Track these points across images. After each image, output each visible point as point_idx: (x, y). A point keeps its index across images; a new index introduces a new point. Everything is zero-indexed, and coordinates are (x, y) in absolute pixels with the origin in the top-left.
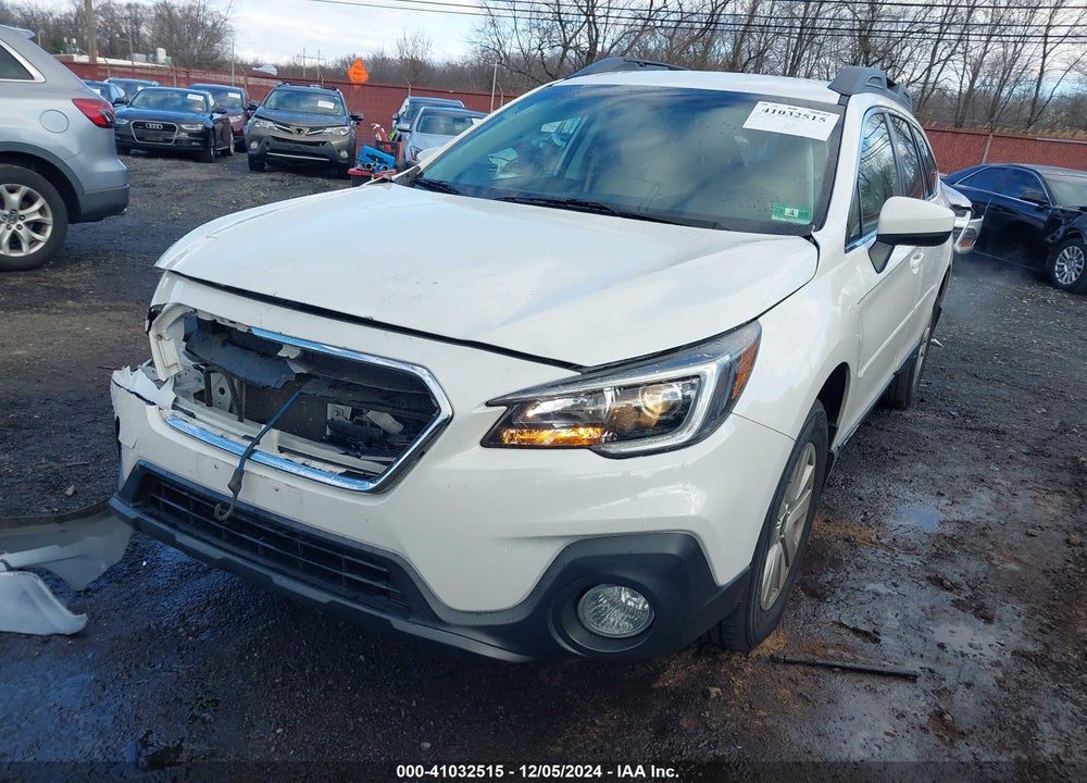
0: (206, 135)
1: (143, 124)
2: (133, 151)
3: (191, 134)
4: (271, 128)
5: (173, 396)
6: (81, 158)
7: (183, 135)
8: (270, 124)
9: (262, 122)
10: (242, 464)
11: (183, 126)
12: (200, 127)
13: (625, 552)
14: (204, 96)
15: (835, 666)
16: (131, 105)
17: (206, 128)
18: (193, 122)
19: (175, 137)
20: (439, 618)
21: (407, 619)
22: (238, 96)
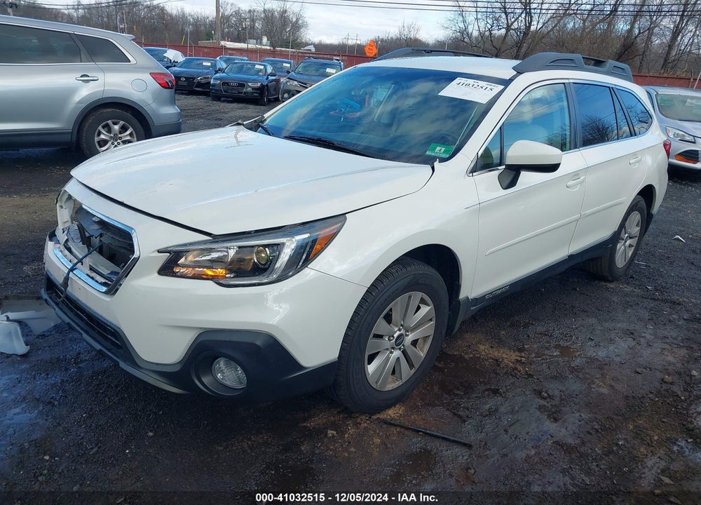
0: (262, 89)
1: (227, 83)
2: (222, 99)
3: (254, 89)
4: (296, 86)
5: (66, 238)
6: (154, 106)
7: (249, 89)
8: (296, 83)
9: (291, 82)
10: (68, 274)
11: (249, 84)
12: (259, 84)
13: (227, 339)
14: (265, 66)
15: (421, 431)
16: (224, 72)
17: (262, 84)
18: (254, 81)
19: (245, 90)
20: (137, 365)
21: (125, 362)
22: (289, 65)
